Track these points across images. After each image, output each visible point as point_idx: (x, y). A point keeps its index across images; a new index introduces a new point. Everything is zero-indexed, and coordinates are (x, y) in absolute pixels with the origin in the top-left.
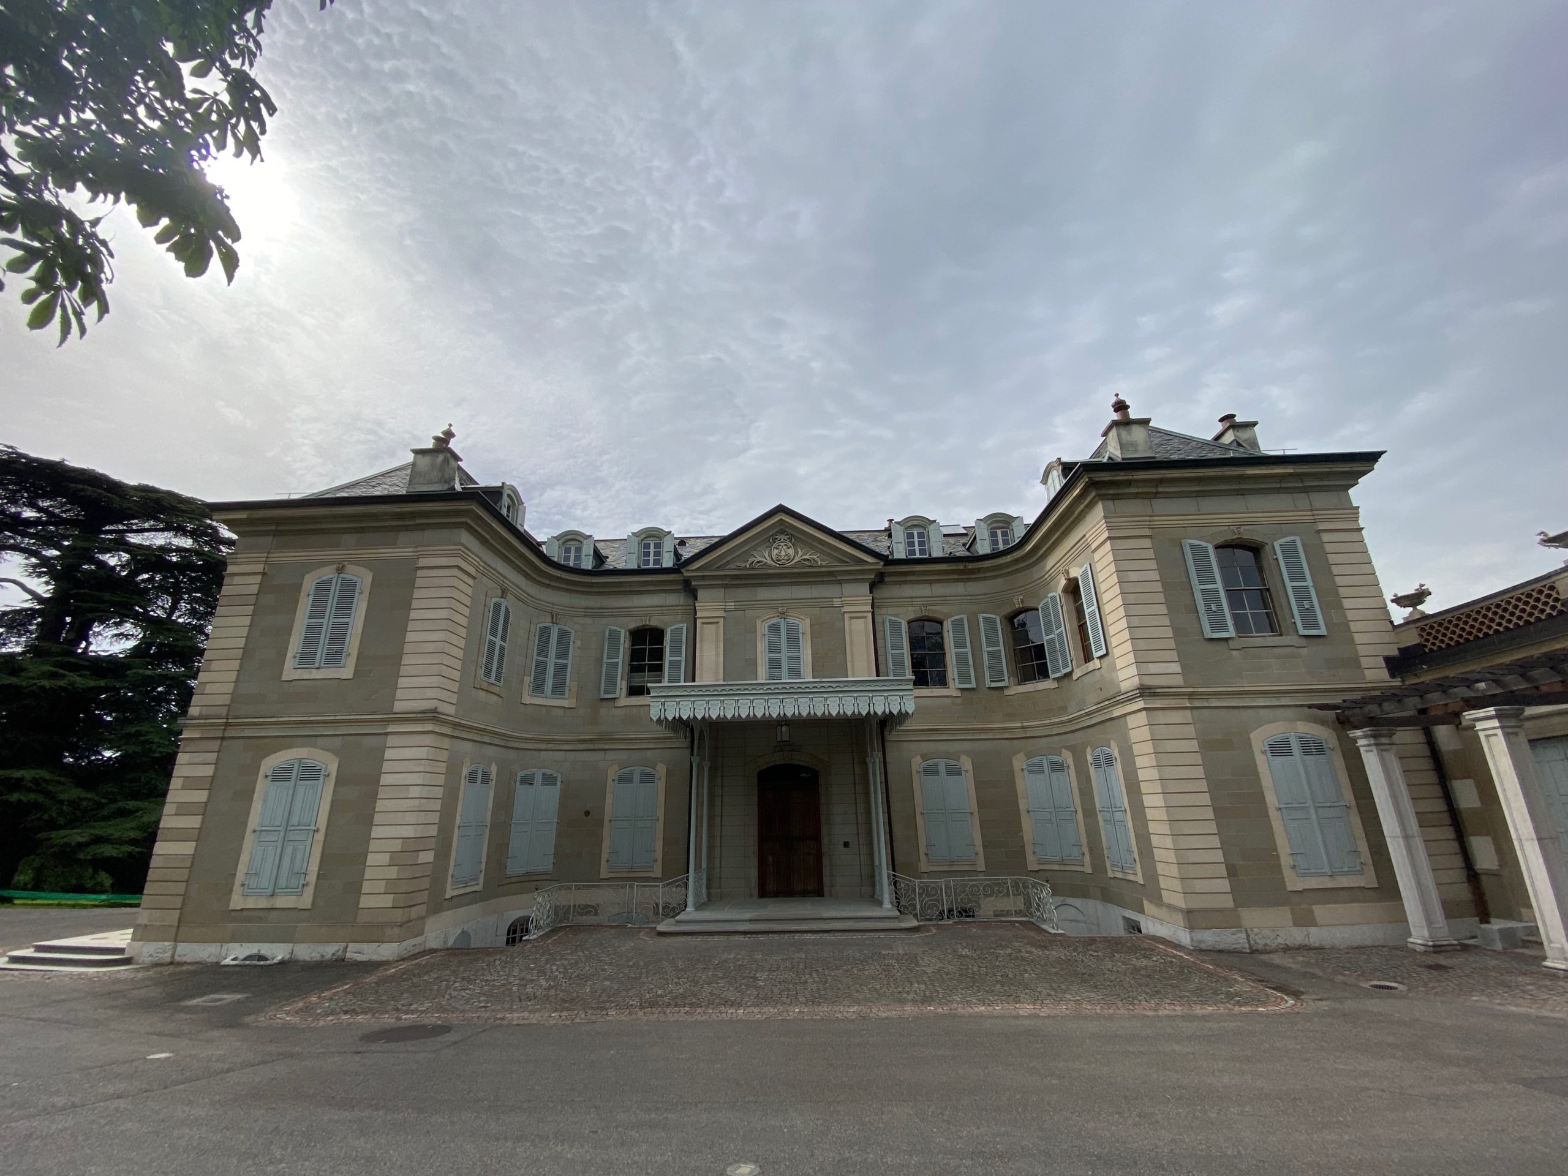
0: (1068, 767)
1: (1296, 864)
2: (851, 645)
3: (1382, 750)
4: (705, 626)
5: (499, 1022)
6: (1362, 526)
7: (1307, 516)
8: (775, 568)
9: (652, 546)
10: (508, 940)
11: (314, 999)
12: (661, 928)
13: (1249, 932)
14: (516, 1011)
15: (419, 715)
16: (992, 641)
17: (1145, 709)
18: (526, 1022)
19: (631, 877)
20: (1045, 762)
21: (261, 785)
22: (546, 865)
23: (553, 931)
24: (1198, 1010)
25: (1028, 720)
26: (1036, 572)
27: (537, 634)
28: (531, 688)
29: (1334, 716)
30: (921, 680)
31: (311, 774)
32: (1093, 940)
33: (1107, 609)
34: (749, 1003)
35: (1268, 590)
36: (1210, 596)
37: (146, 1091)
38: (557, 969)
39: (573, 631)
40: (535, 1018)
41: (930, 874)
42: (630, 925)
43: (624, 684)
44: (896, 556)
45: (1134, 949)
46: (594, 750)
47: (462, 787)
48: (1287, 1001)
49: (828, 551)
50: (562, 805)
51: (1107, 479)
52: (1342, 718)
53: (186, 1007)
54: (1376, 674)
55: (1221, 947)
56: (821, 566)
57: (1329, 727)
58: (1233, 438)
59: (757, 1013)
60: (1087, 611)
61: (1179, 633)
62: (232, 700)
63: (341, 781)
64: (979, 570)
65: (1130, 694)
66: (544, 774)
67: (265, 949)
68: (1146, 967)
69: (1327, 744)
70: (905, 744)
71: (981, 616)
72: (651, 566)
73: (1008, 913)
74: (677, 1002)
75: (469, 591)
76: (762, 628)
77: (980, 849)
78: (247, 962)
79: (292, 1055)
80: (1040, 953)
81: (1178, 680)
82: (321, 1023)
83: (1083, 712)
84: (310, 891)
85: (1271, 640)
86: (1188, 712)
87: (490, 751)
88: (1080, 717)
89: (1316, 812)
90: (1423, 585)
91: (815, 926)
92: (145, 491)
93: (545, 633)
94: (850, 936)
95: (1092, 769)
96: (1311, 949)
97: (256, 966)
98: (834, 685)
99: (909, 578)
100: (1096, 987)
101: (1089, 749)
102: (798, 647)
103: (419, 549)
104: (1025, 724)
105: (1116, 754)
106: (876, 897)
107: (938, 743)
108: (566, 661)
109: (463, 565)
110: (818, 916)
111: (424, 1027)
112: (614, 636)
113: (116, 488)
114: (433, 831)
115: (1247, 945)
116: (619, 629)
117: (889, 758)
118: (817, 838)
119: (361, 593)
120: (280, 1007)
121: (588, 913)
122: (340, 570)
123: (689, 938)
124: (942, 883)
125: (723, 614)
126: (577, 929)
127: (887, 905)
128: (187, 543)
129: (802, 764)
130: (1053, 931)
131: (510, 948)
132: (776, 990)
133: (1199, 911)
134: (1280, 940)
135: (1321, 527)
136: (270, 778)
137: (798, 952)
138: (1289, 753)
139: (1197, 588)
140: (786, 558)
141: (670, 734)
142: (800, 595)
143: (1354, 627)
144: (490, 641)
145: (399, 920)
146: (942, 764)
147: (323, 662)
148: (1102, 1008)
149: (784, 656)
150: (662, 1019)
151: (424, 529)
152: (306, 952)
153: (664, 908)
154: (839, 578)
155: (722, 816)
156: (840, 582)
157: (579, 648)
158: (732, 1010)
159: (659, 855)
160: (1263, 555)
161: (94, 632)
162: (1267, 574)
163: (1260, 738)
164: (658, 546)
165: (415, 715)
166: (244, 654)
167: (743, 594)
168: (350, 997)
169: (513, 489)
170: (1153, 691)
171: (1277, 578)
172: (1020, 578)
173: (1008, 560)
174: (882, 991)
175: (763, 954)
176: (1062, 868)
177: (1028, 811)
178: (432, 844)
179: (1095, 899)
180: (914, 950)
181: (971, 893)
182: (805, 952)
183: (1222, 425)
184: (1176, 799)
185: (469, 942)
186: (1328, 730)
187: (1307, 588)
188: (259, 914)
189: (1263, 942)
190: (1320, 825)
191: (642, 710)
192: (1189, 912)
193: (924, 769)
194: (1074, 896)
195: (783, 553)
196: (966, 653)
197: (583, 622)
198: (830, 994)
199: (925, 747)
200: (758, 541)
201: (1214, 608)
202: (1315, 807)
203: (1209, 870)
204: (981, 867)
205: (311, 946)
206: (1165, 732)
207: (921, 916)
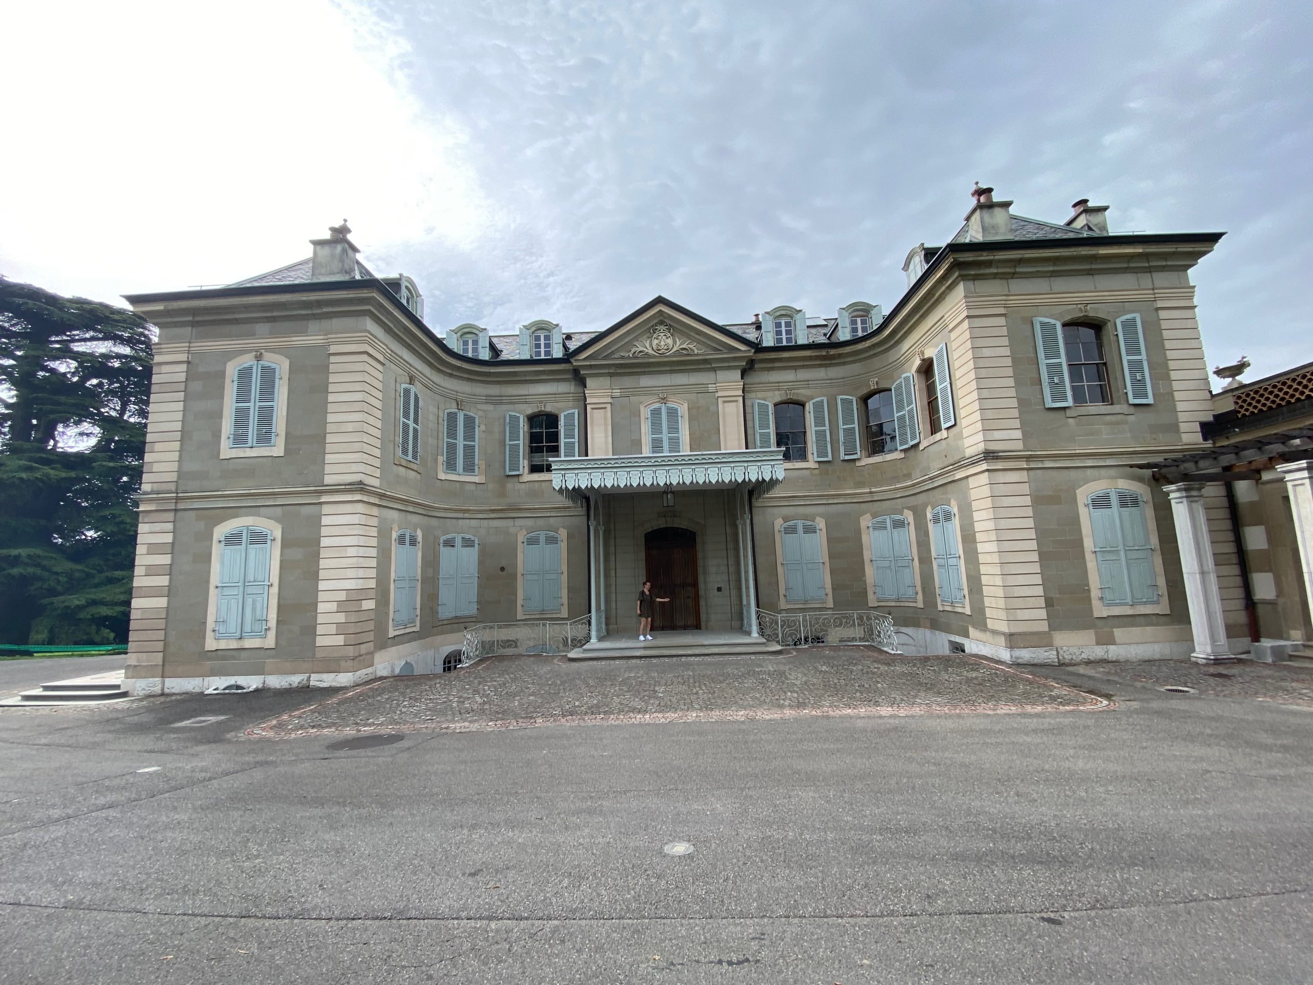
0: (909, 524)
1: (1103, 596)
2: (724, 426)
3: (1191, 502)
4: (595, 411)
5: (444, 731)
6: (1195, 304)
7: (1147, 295)
8: (655, 357)
9: (542, 338)
10: (444, 668)
11: (285, 717)
12: (572, 655)
13: (1059, 650)
14: (457, 721)
15: (347, 487)
16: (848, 420)
17: (988, 470)
18: (466, 730)
19: (541, 618)
20: (888, 521)
21: (216, 549)
22: (472, 610)
23: (482, 661)
24: (1029, 709)
25: (875, 486)
26: (893, 355)
27: (445, 419)
28: (445, 466)
29: (1151, 473)
31: (258, 538)
32: (926, 659)
33: (958, 384)
34: (653, 710)
35: (1105, 364)
36: (1054, 370)
37: (134, 801)
38: (489, 689)
39: (477, 417)
40: (474, 727)
41: (789, 610)
42: (544, 654)
43: (526, 463)
44: (765, 344)
45: (963, 664)
46: (503, 518)
47: (393, 549)
48: (1101, 702)
49: (704, 340)
50: (481, 563)
51: (970, 259)
52: (1157, 475)
53: (174, 728)
54: (1191, 437)
55: (1036, 661)
56: (697, 355)
57: (1145, 484)
58: (1085, 222)
59: (660, 718)
60: (939, 387)
61: (1023, 403)
62: (179, 477)
63: (285, 545)
64: (839, 355)
65: (975, 458)
66: (463, 538)
67: (241, 680)
68: (976, 678)
69: (1142, 497)
70: (769, 509)
71: (839, 397)
72: (543, 357)
73: (854, 639)
74: (594, 710)
75: (380, 376)
76: (645, 413)
77: (829, 591)
78: (227, 691)
79: (267, 763)
80: (886, 668)
81: (1019, 445)
82: (293, 736)
83: (927, 477)
84: (272, 635)
85: (1102, 408)
86: (1025, 472)
87: (415, 519)
88: (923, 481)
89: (1126, 555)
90: (1245, 357)
91: (697, 651)
92: (80, 303)
93: (452, 418)
94: (726, 658)
95: (931, 526)
96: (1109, 662)
97: (234, 694)
98: (714, 457)
99: (777, 365)
100: (940, 693)
101: (929, 509)
102: (678, 429)
103: (329, 336)
104: (872, 490)
105: (955, 510)
106: (744, 629)
107: (797, 508)
108: (473, 443)
109: (371, 351)
110: (699, 643)
111: (381, 736)
112: (514, 421)
113: (53, 300)
114: (372, 584)
115: (1057, 660)
116: (518, 415)
118: (695, 585)
119: (281, 379)
120: (257, 725)
121: (509, 646)
122: (259, 358)
123: (595, 663)
124: (800, 617)
125: (610, 400)
126: (501, 658)
127: (755, 634)
128: (126, 350)
129: (682, 527)
130: (893, 652)
131: (447, 674)
132: (674, 700)
133: (1020, 634)
134: (1084, 656)
135: (1160, 304)
136: (223, 543)
137: (687, 671)
138: (1109, 506)
139: (1043, 362)
140: (666, 347)
141: (569, 503)
142: (679, 383)
143: (1177, 396)
144: (404, 423)
145: (352, 655)
146: (800, 524)
147: (255, 442)
148: (949, 709)
149: (665, 436)
150: (583, 724)
151: (331, 318)
152: (275, 681)
153: (572, 640)
154: (714, 365)
155: (615, 569)
156: (715, 370)
157: (483, 431)
158: (640, 716)
159: (565, 601)
160: (1104, 332)
161: (59, 432)
162: (1106, 349)
163: (1084, 494)
164: (547, 338)
165: (343, 487)
166: (182, 436)
167: (628, 381)
168: (316, 714)
169: (410, 280)
170: (996, 455)
171: (1115, 353)
172: (877, 362)
173: (867, 345)
174: (762, 699)
175: (658, 673)
176: (898, 604)
177: (871, 561)
178: (372, 594)
179: (925, 628)
180: (782, 668)
181: (823, 624)
182: (692, 671)
183: (1075, 211)
184: (1007, 546)
185: (413, 671)
186: (1144, 486)
187: (1141, 361)
188: (231, 653)
189: (1070, 657)
190: (1128, 565)
191: (543, 484)
192: (1011, 635)
193: (785, 528)
194: (906, 625)
195: (663, 343)
196: (825, 431)
197: (485, 409)
198: (719, 701)
199: (786, 511)
200: (640, 332)
201: (1056, 380)
202: (1125, 550)
203: (1031, 602)
204: (830, 604)
205: (280, 677)
206: (1003, 490)
207: (782, 642)
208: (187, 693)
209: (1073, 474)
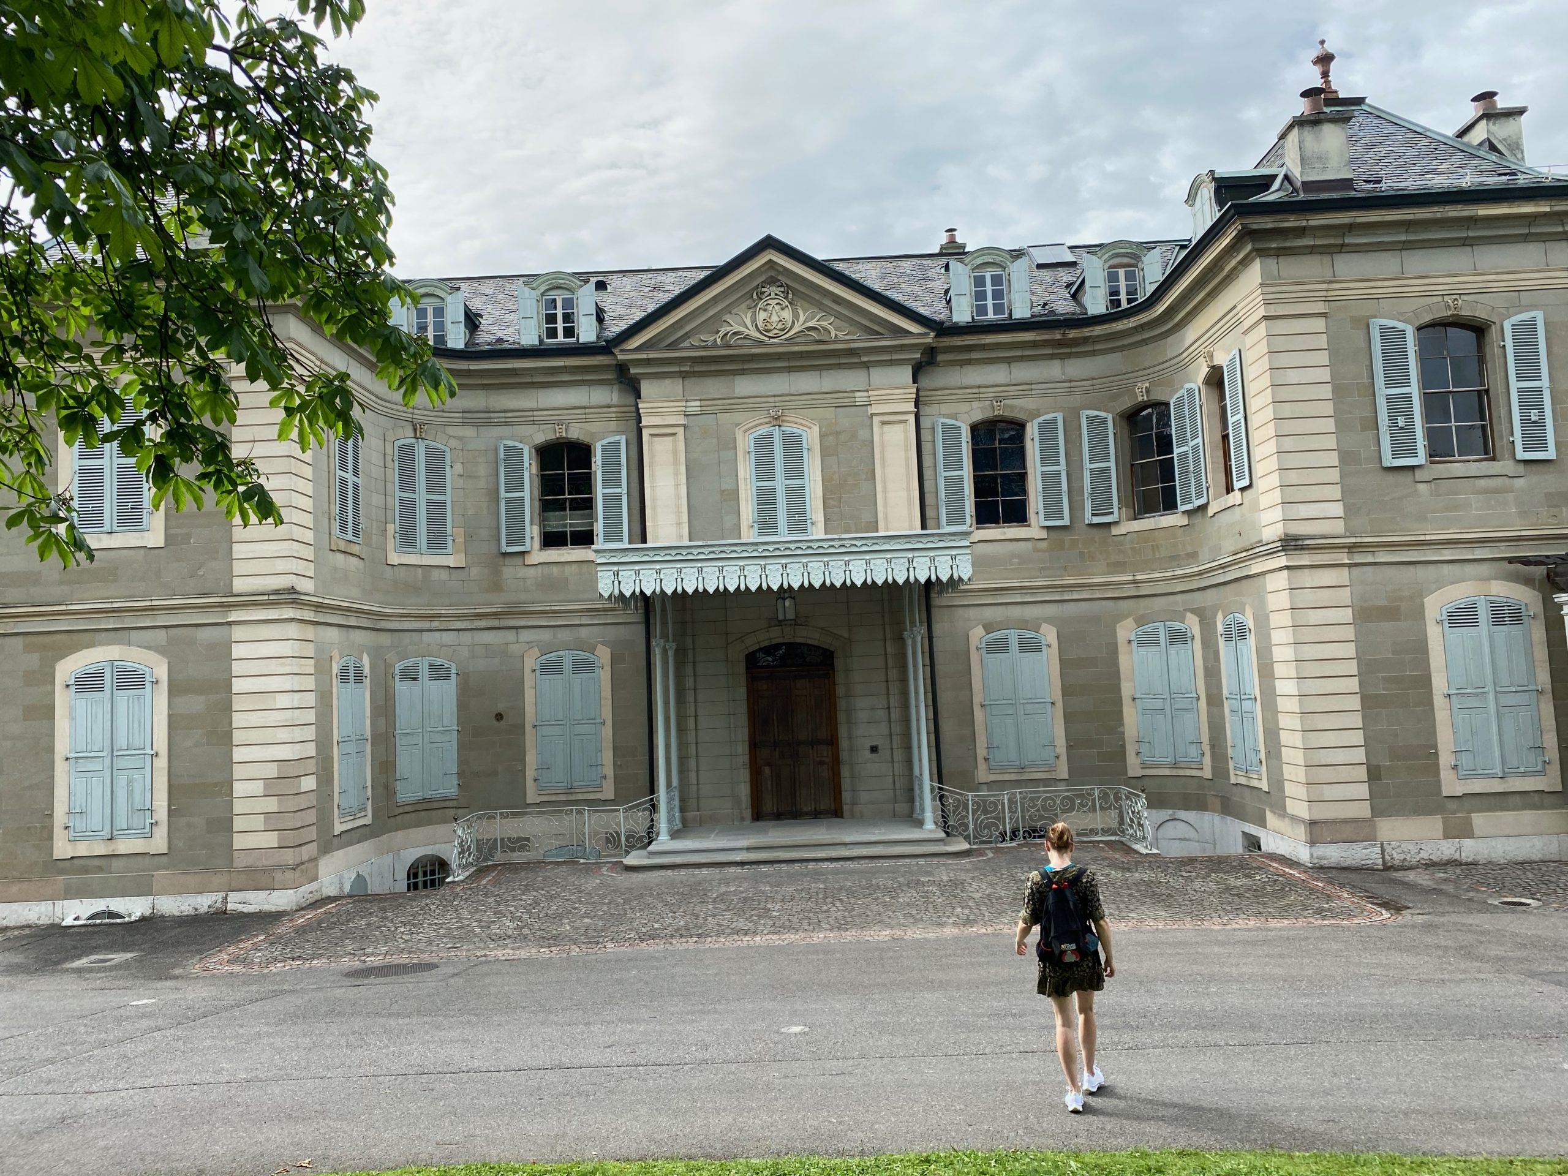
0: (1193, 638)
1: (1458, 763)
2: (883, 466)
4: (656, 439)
5: (483, 958)
8: (760, 343)
9: (559, 304)
10: (409, 885)
11: (234, 950)
12: (630, 860)
13: (1385, 845)
14: (495, 948)
15: (272, 597)
16: (1099, 452)
17: (1287, 567)
18: (513, 957)
19: (571, 800)
20: (1161, 630)
21: (62, 699)
22: (451, 787)
23: (481, 872)
24: (1272, 924)
25: (1143, 571)
26: (1172, 346)
27: (397, 457)
28: (398, 540)
29: (1545, 572)
30: (986, 515)
31: (130, 680)
32: (1192, 860)
34: (765, 931)
35: (1487, 393)
36: (1399, 405)
38: (516, 910)
39: (448, 450)
40: (523, 954)
41: (989, 785)
42: (582, 861)
43: (536, 531)
44: (956, 319)
46: (499, 628)
47: (335, 690)
48: (1381, 916)
49: (847, 313)
50: (462, 706)
51: (1270, 226)
52: (1554, 575)
53: (72, 969)
55: (1348, 863)
56: (835, 342)
57: (1532, 587)
58: (1486, 135)
59: (775, 940)
60: (1231, 417)
61: (1346, 458)
63: (175, 690)
64: (1086, 340)
65: (1272, 545)
66: (431, 665)
67: (117, 904)
68: (1241, 887)
69: (1527, 610)
70: (960, 611)
71: (1085, 414)
72: (561, 340)
73: (1093, 832)
74: (682, 933)
76: (745, 442)
77: (1062, 750)
78: (96, 921)
81: (1338, 527)
82: (275, 969)
83: (1217, 563)
84: (161, 833)
85: (1479, 467)
86: (1345, 570)
87: (359, 637)
88: (1213, 569)
89: (1497, 699)
91: (833, 853)
93: (407, 454)
94: (879, 863)
95: (1221, 642)
96: (1461, 864)
97: (107, 925)
98: (859, 543)
99: (974, 355)
100: (1169, 906)
101: (1220, 617)
102: (802, 470)
104: (1138, 577)
105: (1251, 623)
106: (915, 816)
107: (1010, 607)
108: (442, 497)
110: (838, 841)
112: (512, 453)
114: (311, 750)
115: (1380, 861)
116: (520, 446)
117: (937, 628)
118: (833, 742)
120: (203, 960)
121: (519, 848)
123: (669, 872)
124: (1005, 796)
125: (682, 420)
126: (513, 867)
127: (929, 825)
129: (809, 642)
130: (1144, 851)
132: (794, 919)
133: (1326, 822)
134: (1424, 855)
136: (73, 689)
137: (816, 882)
138: (1474, 623)
139: (1382, 392)
140: (780, 326)
141: (612, 604)
142: (804, 389)
144: (341, 478)
145: (290, 862)
146: (1014, 637)
147: (115, 524)
148: (1166, 924)
149: (780, 485)
150: (671, 948)
152: (172, 905)
153: (627, 839)
154: (864, 359)
155: (696, 716)
156: (867, 366)
157: (460, 475)
158: (747, 938)
159: (609, 771)
160: (1487, 339)
162: (1489, 369)
163: (1436, 605)
164: (568, 304)
165: (266, 597)
167: (714, 387)
168: (279, 946)
170: (1300, 543)
171: (1500, 375)
172: (1149, 355)
173: (1131, 325)
174: (918, 917)
175: (771, 886)
176: (1174, 772)
177: (1134, 699)
178: (311, 766)
179: (1214, 811)
180: (961, 875)
181: (1044, 808)
182: (824, 882)
183: (1476, 108)
184: (1313, 686)
185: (366, 889)
186: (1536, 593)
187: (1539, 391)
188: (96, 862)
189: (1402, 857)
190: (1499, 715)
191: (567, 568)
192: (1312, 824)
193: (988, 644)
194: (1187, 808)
195: (774, 318)
196: (1058, 473)
197: (461, 434)
198: (858, 920)
199: (989, 614)
200: (734, 298)
201: (1401, 422)
202: (1496, 692)
203: (1344, 773)
204: (1063, 772)
205: (179, 898)
206: (1307, 598)
207: (975, 837)
208: (29, 926)
209: (1421, 572)
